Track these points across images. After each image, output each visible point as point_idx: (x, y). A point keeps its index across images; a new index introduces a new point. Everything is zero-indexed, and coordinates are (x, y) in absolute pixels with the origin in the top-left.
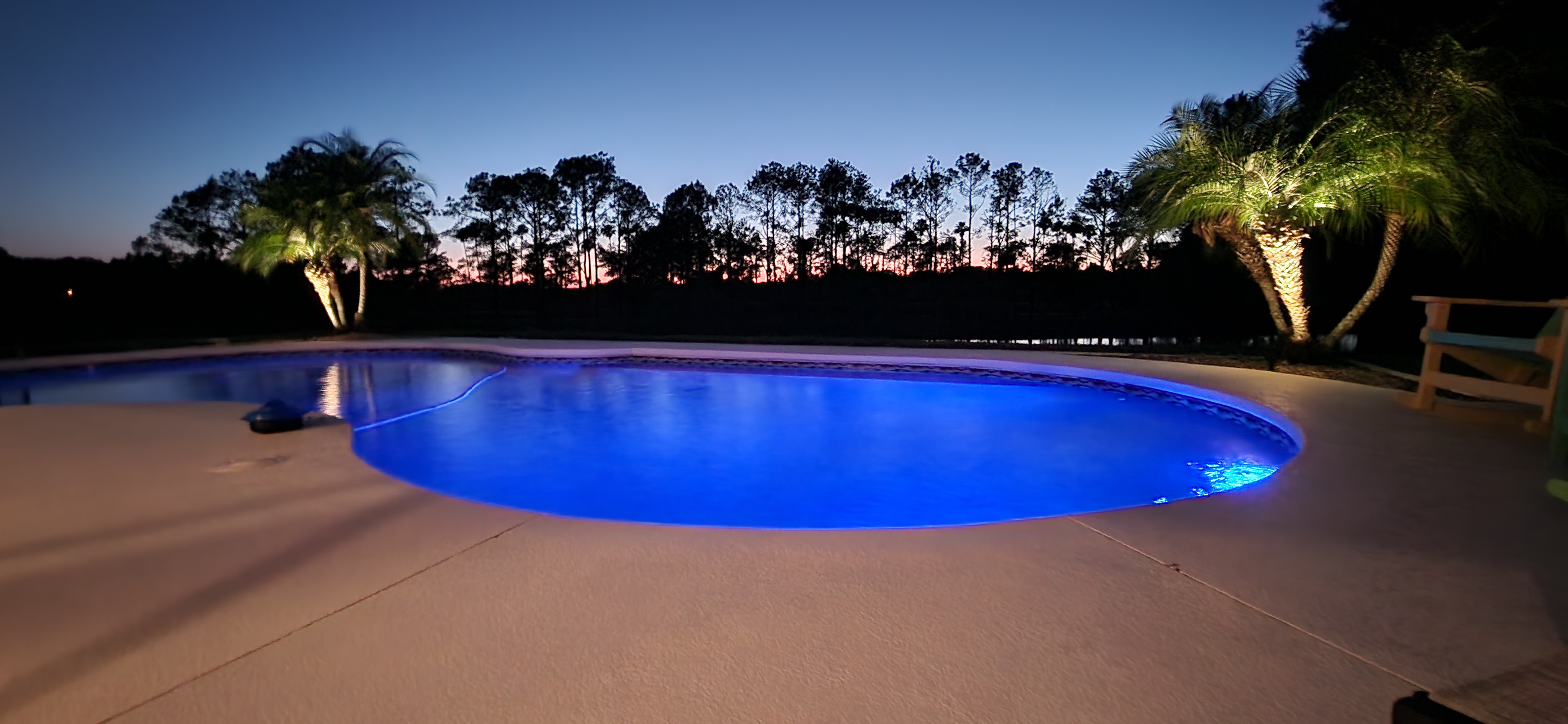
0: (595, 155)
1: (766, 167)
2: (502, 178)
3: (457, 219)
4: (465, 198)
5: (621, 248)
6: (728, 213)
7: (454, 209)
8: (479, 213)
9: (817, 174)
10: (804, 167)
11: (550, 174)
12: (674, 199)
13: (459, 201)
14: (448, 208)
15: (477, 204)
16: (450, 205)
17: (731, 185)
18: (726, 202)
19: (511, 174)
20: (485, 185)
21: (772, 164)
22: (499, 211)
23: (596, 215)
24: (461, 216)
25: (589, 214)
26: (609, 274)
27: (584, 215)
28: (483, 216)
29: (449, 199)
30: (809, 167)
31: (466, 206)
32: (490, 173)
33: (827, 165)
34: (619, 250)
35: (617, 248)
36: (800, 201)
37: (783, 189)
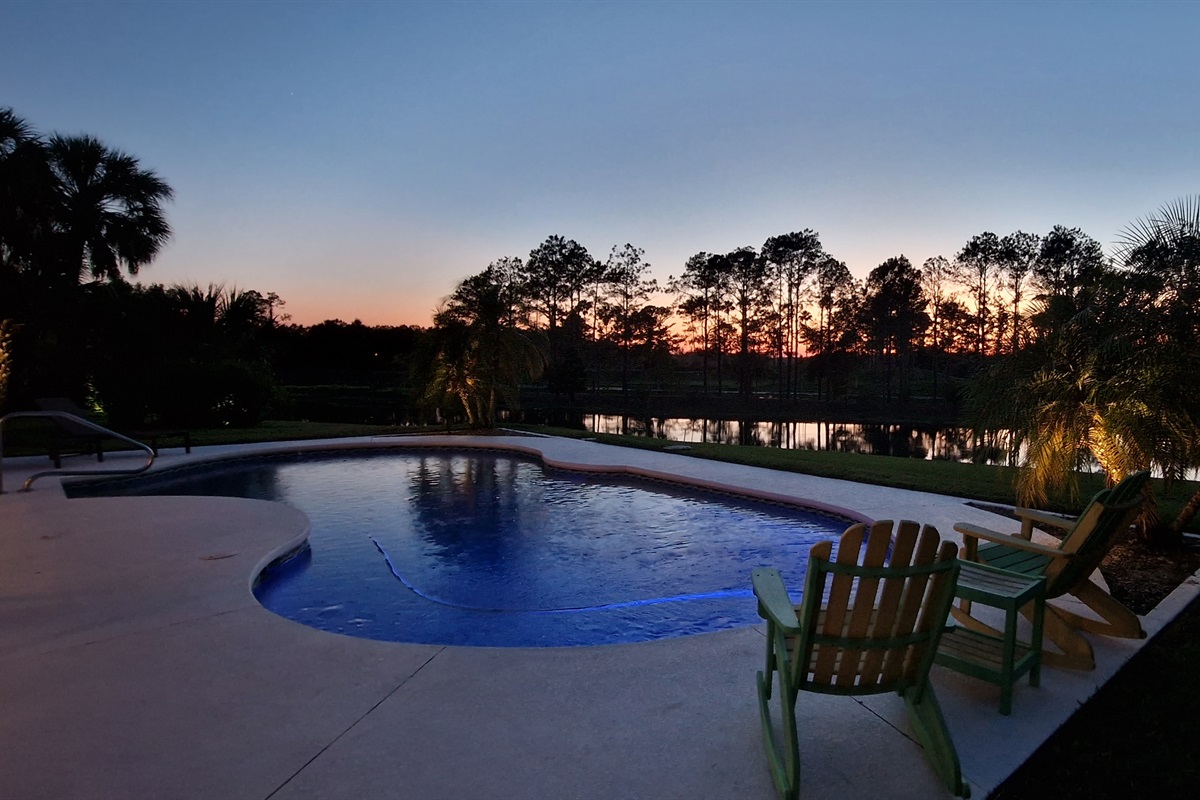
0: (800, 233)
1: (978, 238)
2: (716, 257)
3: (676, 295)
4: (684, 276)
5: (824, 324)
6: (936, 288)
7: (675, 286)
8: (696, 290)
9: (1040, 243)
10: (1025, 235)
11: (758, 251)
12: (879, 274)
13: (679, 279)
14: (670, 286)
15: (694, 283)
16: (671, 283)
17: (941, 258)
18: (934, 275)
19: (724, 252)
20: (702, 264)
21: (985, 234)
22: (713, 289)
23: (801, 291)
24: (681, 293)
25: (794, 290)
26: (809, 350)
27: (790, 291)
28: (698, 293)
29: (671, 277)
30: (1030, 235)
31: (685, 283)
32: (708, 253)
33: (1052, 233)
34: (822, 327)
35: (819, 324)
36: (1018, 274)
37: (998, 260)
